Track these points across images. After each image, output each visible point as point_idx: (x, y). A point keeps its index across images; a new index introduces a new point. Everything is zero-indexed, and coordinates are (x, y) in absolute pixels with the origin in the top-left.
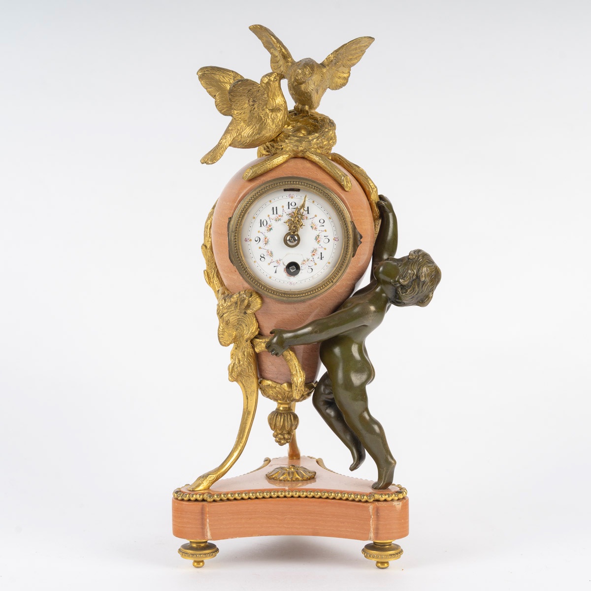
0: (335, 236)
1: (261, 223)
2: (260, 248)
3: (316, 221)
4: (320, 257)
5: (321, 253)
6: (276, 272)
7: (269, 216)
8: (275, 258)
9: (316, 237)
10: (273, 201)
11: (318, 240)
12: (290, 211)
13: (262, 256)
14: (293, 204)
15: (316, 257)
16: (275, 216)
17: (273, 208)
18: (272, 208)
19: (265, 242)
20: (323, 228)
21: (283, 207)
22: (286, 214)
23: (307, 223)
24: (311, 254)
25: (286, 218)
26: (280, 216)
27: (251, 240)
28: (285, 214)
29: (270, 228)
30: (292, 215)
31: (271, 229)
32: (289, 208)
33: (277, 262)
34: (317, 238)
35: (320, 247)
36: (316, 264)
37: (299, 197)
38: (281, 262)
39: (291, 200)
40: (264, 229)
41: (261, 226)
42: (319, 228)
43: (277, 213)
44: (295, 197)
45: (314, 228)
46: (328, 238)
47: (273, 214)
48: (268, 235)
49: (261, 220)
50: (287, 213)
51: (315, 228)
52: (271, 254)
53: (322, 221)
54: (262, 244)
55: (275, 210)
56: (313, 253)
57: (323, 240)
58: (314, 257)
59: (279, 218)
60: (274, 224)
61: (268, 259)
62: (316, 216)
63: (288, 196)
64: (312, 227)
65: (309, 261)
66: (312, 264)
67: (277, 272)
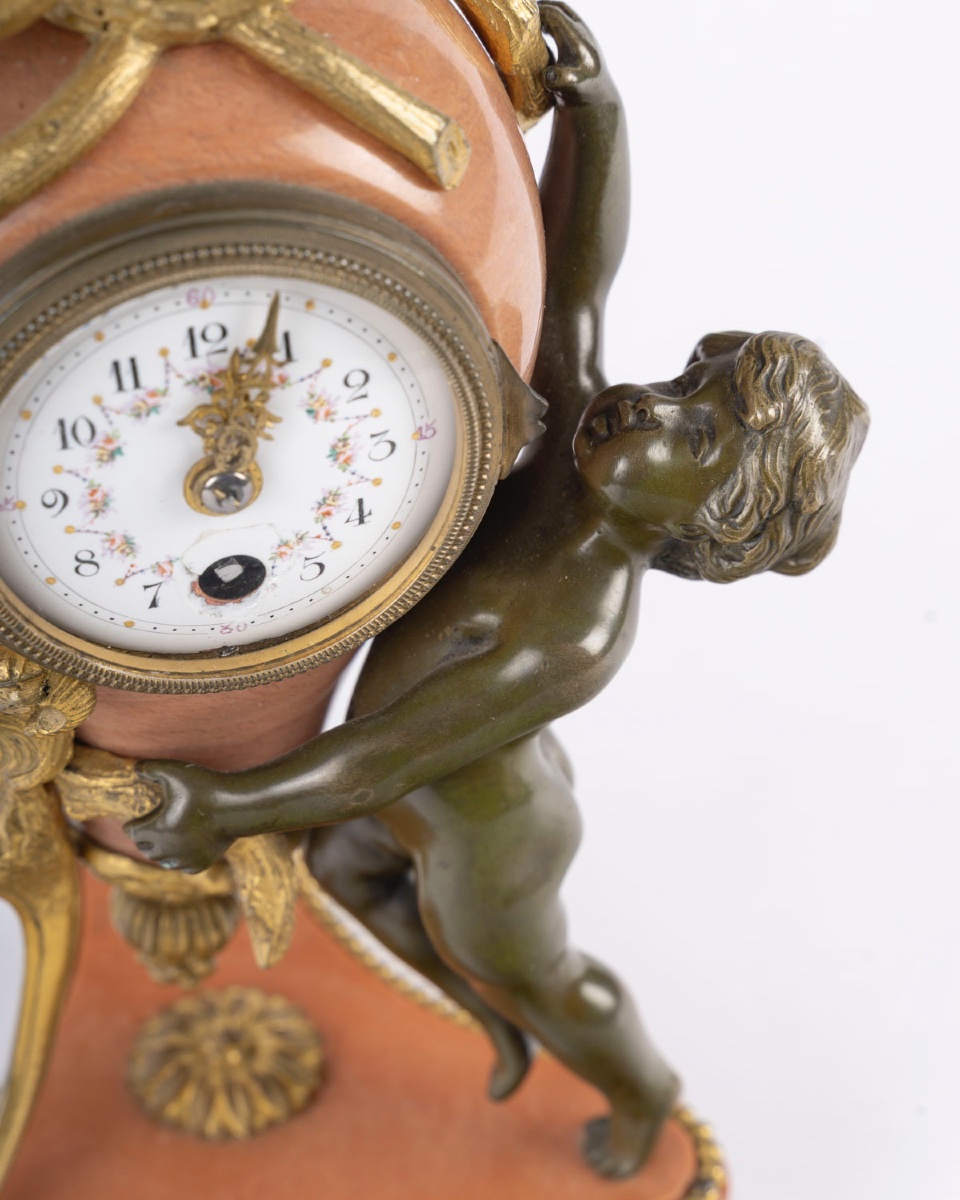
0: (421, 423)
1: (66, 434)
2: (70, 530)
3: (329, 384)
4: (356, 515)
5: (361, 502)
6: (154, 604)
7: (98, 401)
8: (145, 558)
9: (334, 448)
10: (109, 332)
11: (342, 458)
12: (201, 365)
13: (85, 556)
14: (214, 333)
15: (335, 524)
16: (130, 396)
17: (116, 366)
18: (108, 367)
19: (91, 507)
20: (363, 407)
21: (164, 353)
22: (181, 382)
23: (287, 402)
24: (314, 514)
25: (183, 398)
26: (153, 394)
27: (21, 506)
28: (176, 385)
29: (110, 447)
30: (212, 383)
31: (112, 455)
32: (194, 353)
33: (159, 568)
34: (339, 452)
35: (354, 479)
36: (336, 545)
37: (237, 295)
38: (177, 568)
39: (198, 319)
40: (79, 456)
41: (65, 445)
42: (343, 409)
43: (137, 384)
44: (220, 298)
45: (322, 414)
46: (388, 437)
47: (120, 387)
48: (107, 477)
49: (62, 423)
50: (189, 377)
51: (328, 414)
52: (128, 546)
53: (357, 379)
54: (75, 514)
55: (127, 373)
56: (324, 509)
57: (365, 450)
58: (327, 522)
59: (151, 401)
60: (129, 432)
61: (113, 566)
62: (326, 363)
63: (183, 300)
64: (310, 412)
65: (307, 540)
66: (320, 549)
67: (160, 603)
